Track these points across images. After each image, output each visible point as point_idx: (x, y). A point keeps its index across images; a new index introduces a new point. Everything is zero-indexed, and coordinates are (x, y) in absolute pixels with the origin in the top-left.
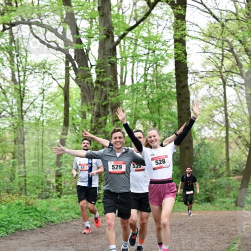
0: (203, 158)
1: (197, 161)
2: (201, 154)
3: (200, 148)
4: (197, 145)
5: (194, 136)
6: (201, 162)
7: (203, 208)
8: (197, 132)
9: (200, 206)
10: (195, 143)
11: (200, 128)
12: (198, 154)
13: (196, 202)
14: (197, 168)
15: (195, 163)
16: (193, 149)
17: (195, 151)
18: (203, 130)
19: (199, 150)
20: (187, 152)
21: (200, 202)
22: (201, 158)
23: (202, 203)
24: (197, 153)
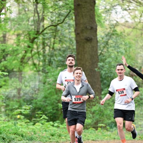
0: (113, 55)
1: (103, 61)
2: (110, 49)
3: (109, 40)
4: (103, 35)
5: (100, 21)
6: (110, 63)
7: (113, 136)
8: (103, 15)
9: (109, 133)
10: (101, 33)
11: (108, 7)
12: (105, 50)
13: (101, 127)
14: (103, 73)
15: (100, 64)
16: (97, 42)
17: (101, 45)
18: (113, 12)
19: (107, 43)
20: (88, 46)
21: (108, 127)
22: (110, 56)
23: (111, 127)
24: (104, 47)
